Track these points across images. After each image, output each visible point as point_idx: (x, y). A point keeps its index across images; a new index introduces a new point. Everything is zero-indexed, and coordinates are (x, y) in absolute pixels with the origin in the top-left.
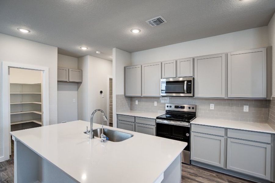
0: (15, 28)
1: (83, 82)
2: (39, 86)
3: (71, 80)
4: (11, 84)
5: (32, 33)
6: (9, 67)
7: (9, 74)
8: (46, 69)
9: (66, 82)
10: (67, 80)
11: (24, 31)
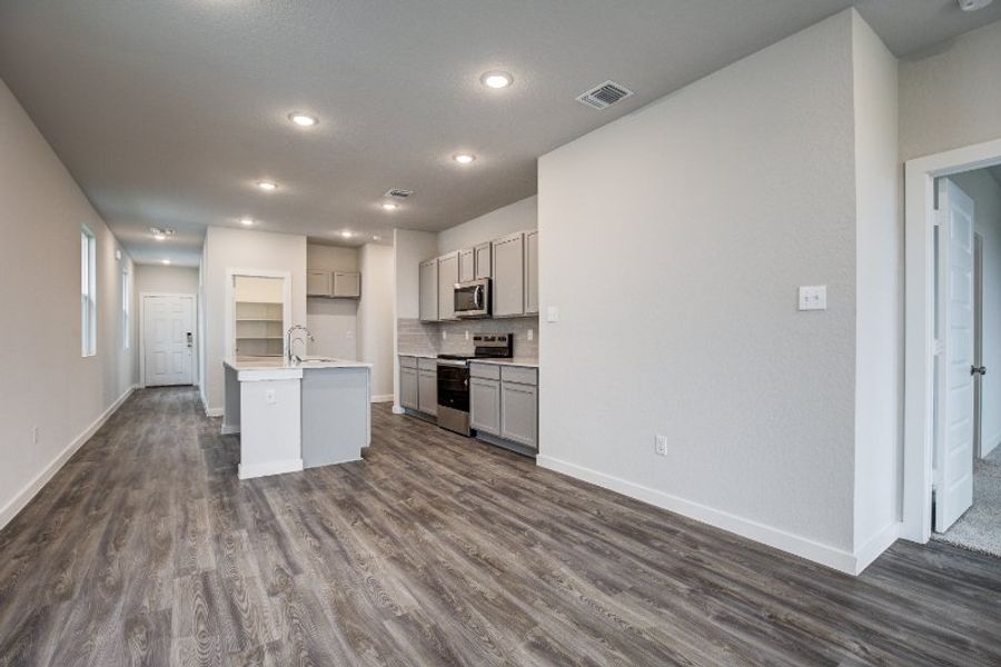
0: (236, 221)
1: (363, 298)
2: (280, 306)
3: (336, 294)
4: (238, 304)
5: (258, 223)
6: (234, 276)
7: (234, 285)
8: (287, 275)
9: (328, 297)
10: (330, 294)
11: (247, 222)
